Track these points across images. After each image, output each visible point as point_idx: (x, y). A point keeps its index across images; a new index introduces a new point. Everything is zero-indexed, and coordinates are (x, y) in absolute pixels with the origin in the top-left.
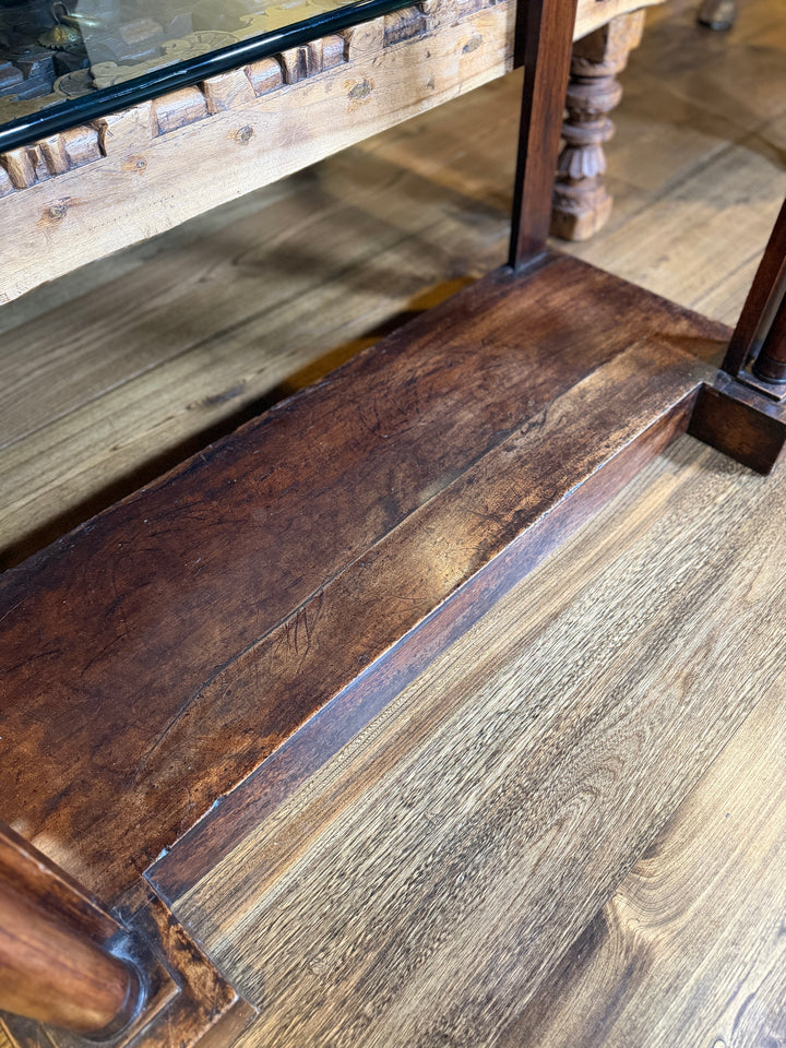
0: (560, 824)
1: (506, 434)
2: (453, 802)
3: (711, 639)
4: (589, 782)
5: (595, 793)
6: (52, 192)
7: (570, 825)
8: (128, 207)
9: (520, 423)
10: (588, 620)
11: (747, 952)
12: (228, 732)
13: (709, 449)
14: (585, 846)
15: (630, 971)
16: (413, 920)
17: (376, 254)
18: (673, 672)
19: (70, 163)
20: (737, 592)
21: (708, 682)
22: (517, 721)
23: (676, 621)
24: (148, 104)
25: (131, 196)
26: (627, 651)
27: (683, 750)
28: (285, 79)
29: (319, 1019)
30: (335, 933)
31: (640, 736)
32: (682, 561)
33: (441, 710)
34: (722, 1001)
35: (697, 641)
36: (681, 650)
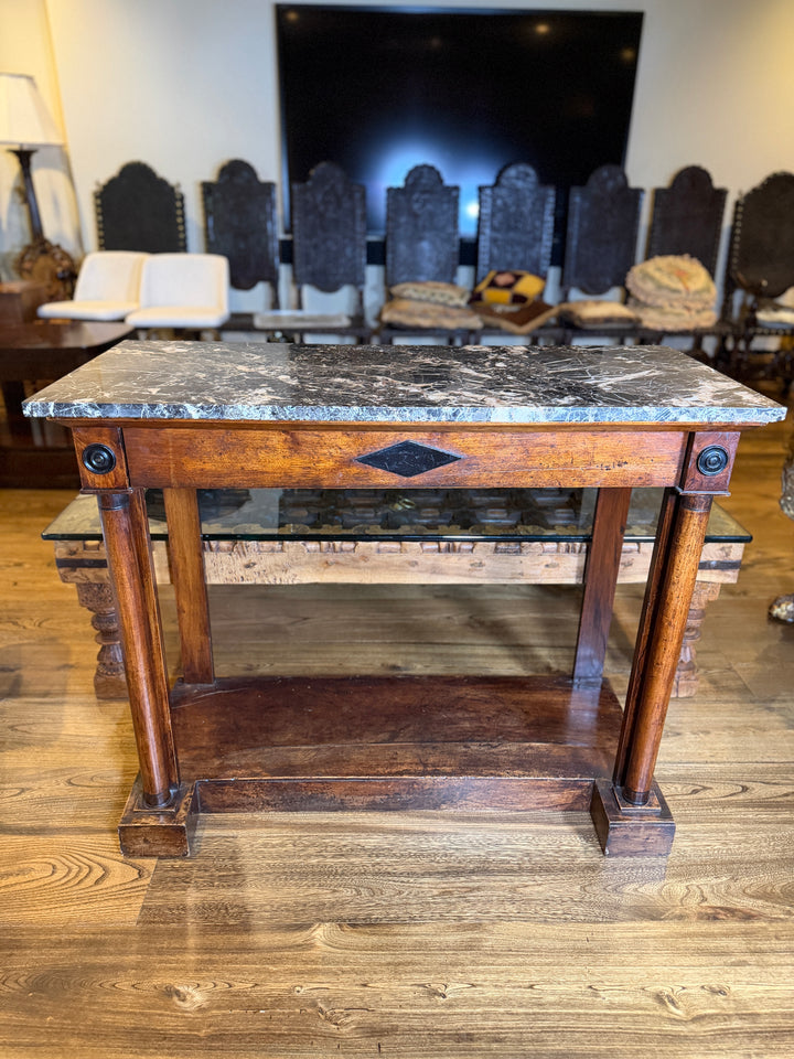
0: (334, 891)
1: (472, 741)
2: (309, 856)
3: (478, 889)
4: (362, 890)
5: (359, 893)
6: (331, 557)
7: (337, 894)
8: (357, 571)
9: (485, 741)
10: (436, 844)
11: (344, 977)
12: (260, 765)
13: (592, 826)
14: (333, 905)
15: (299, 946)
16: (256, 875)
17: (542, 646)
18: (444, 885)
19: (342, 550)
20: (516, 883)
21: (454, 900)
22: (362, 852)
23: (473, 872)
24: (376, 543)
25: (358, 568)
26: (436, 865)
27: (409, 910)
28: (439, 550)
29: (201, 874)
30: (231, 858)
31: (400, 893)
32: (508, 855)
33: (341, 828)
34: (316, 980)
35: (470, 885)
36: (461, 882)
